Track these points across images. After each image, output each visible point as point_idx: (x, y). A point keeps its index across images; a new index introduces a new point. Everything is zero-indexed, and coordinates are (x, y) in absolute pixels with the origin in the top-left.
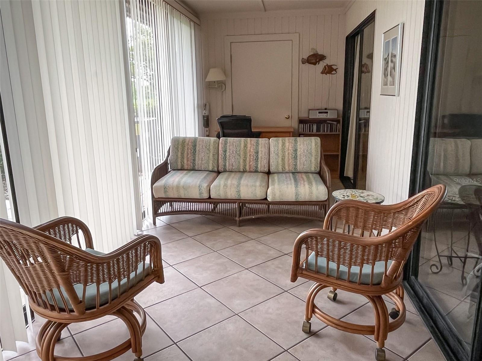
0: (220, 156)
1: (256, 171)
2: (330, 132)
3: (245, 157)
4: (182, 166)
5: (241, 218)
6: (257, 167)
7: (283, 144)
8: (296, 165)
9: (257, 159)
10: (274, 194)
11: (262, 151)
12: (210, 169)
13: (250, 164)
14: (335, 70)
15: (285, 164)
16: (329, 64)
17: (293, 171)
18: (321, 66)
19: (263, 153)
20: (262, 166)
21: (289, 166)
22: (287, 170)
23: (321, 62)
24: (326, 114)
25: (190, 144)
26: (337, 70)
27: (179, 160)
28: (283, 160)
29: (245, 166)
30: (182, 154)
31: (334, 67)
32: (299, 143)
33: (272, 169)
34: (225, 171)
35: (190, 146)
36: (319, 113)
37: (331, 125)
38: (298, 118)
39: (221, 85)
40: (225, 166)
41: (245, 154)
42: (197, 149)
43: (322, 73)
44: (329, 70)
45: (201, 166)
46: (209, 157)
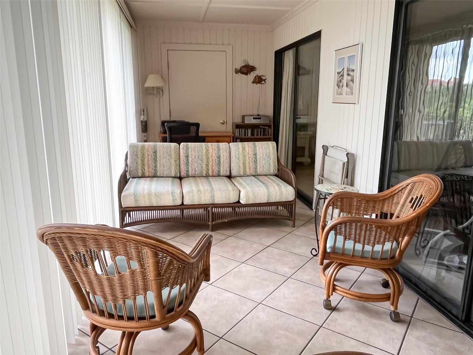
0: (182, 162)
1: (219, 176)
2: (263, 135)
3: (208, 162)
4: (143, 173)
5: (214, 223)
6: (219, 171)
7: (244, 149)
8: (256, 168)
9: (219, 164)
11: (223, 155)
12: (173, 175)
13: (213, 168)
14: (264, 80)
15: (246, 168)
16: (259, 75)
17: (254, 174)
18: (252, 76)
19: (225, 158)
20: (224, 170)
21: (250, 169)
22: (248, 173)
23: (252, 73)
24: (259, 120)
25: (150, 150)
26: (266, 81)
27: (140, 167)
28: (244, 164)
29: (208, 170)
30: (143, 161)
31: (263, 78)
32: (257, 148)
33: (234, 173)
34: (188, 176)
35: (151, 153)
36: (254, 118)
37: (264, 129)
38: (233, 123)
39: (159, 90)
40: (188, 171)
41: (208, 159)
42: (158, 155)
43: (253, 82)
44: (259, 80)
45: (163, 173)
46: (170, 163)
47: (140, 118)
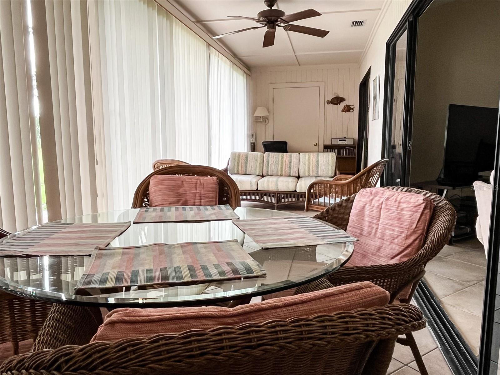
0: (264, 165)
1: (290, 176)
2: (348, 155)
3: (282, 165)
4: (238, 171)
5: (278, 204)
6: (290, 173)
7: (309, 157)
8: (318, 171)
9: (290, 167)
10: (301, 187)
11: (294, 162)
12: (257, 174)
13: (286, 170)
14: (353, 109)
15: (310, 171)
16: (347, 105)
17: (316, 176)
18: (342, 105)
19: (295, 163)
20: (294, 172)
21: (313, 172)
22: (311, 175)
23: (341, 103)
24: (344, 142)
25: (243, 156)
26: (354, 109)
27: (236, 167)
28: (309, 168)
29: (282, 171)
30: (238, 163)
31: (352, 107)
32: (320, 156)
33: (301, 175)
34: (268, 175)
35: (244, 158)
36: (340, 140)
37: (349, 150)
38: (324, 145)
39: (265, 119)
40: (268, 171)
41: (282, 163)
42: (249, 160)
43: (343, 111)
44: (348, 109)
45: (251, 172)
46: (256, 165)
47: (250, 140)
